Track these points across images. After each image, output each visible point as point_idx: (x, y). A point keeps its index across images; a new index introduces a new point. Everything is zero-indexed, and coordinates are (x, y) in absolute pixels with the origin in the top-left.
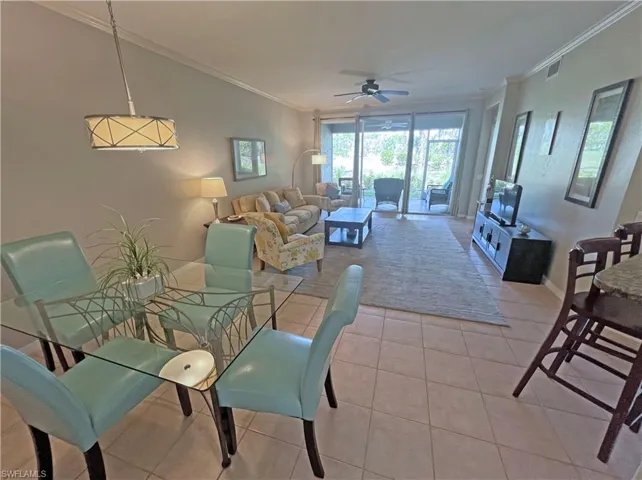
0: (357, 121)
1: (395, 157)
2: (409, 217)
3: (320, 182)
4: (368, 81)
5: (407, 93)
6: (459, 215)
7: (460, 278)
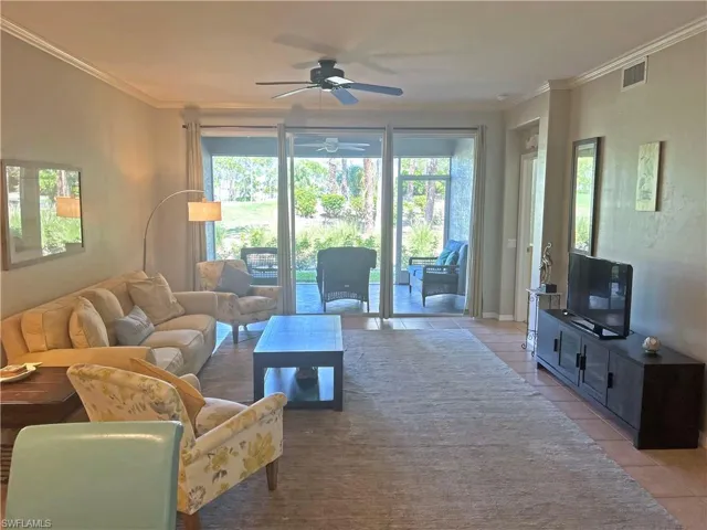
0: (282, 136)
1: (319, 202)
2: (396, 324)
3: (203, 259)
4: (322, 62)
5: (398, 92)
6: (486, 315)
7: (566, 457)
